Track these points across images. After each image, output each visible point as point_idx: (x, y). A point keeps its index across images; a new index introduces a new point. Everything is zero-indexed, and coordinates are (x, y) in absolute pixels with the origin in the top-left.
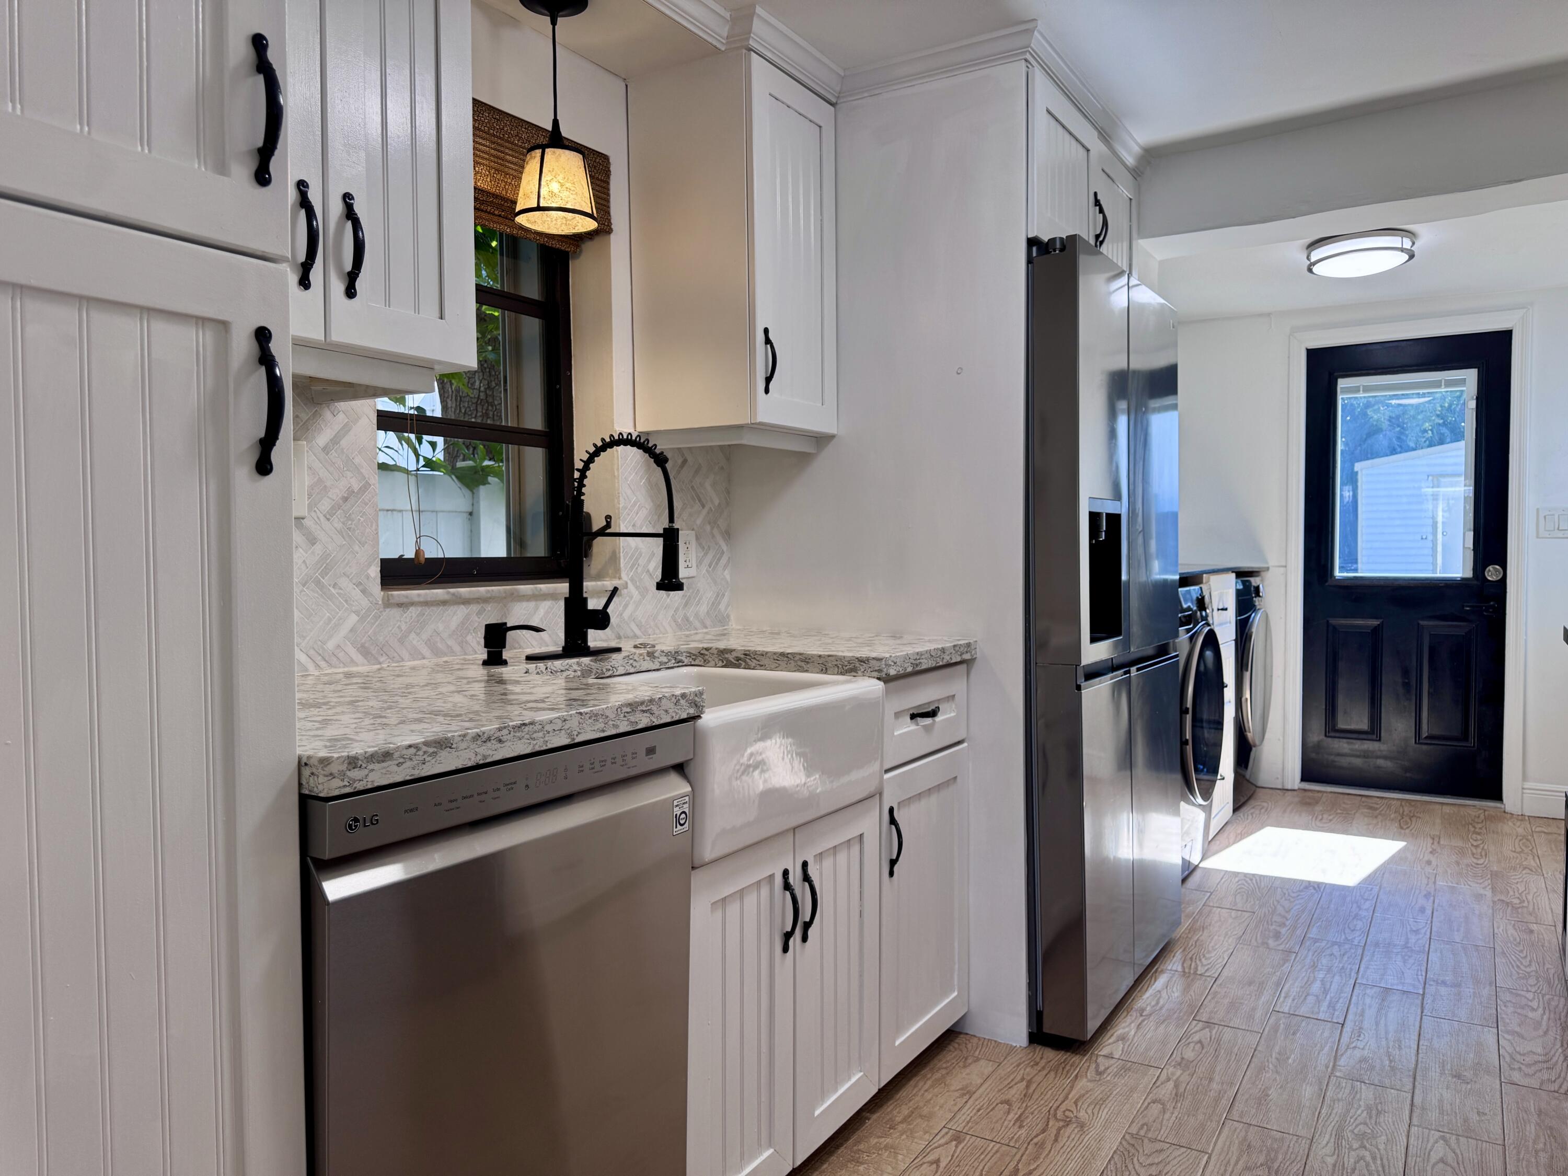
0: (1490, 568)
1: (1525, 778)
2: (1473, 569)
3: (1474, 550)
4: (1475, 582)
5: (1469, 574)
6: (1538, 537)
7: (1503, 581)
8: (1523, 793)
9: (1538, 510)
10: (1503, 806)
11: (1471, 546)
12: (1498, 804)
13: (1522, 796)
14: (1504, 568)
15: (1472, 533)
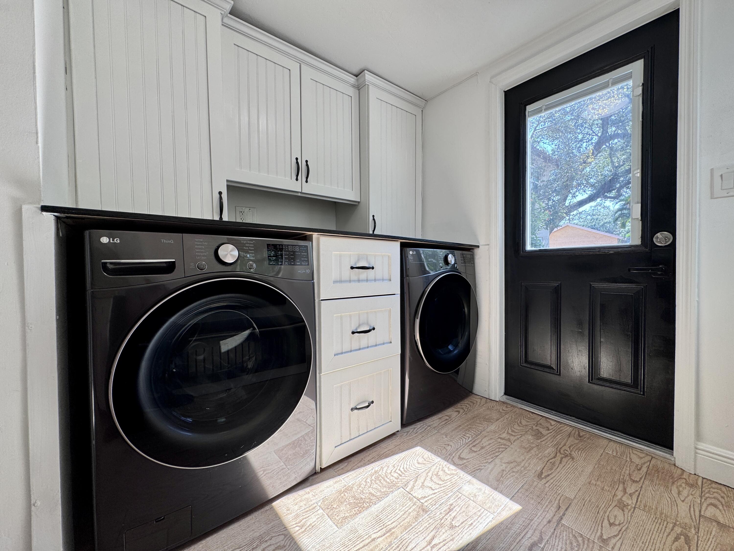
0: (659, 235)
1: (699, 437)
2: (641, 237)
3: (642, 220)
4: (643, 249)
5: (638, 242)
6: (712, 198)
7: (673, 245)
8: (696, 453)
9: (712, 170)
10: (673, 459)
11: (639, 217)
12: (668, 456)
13: (695, 457)
14: (673, 233)
15: (640, 205)
